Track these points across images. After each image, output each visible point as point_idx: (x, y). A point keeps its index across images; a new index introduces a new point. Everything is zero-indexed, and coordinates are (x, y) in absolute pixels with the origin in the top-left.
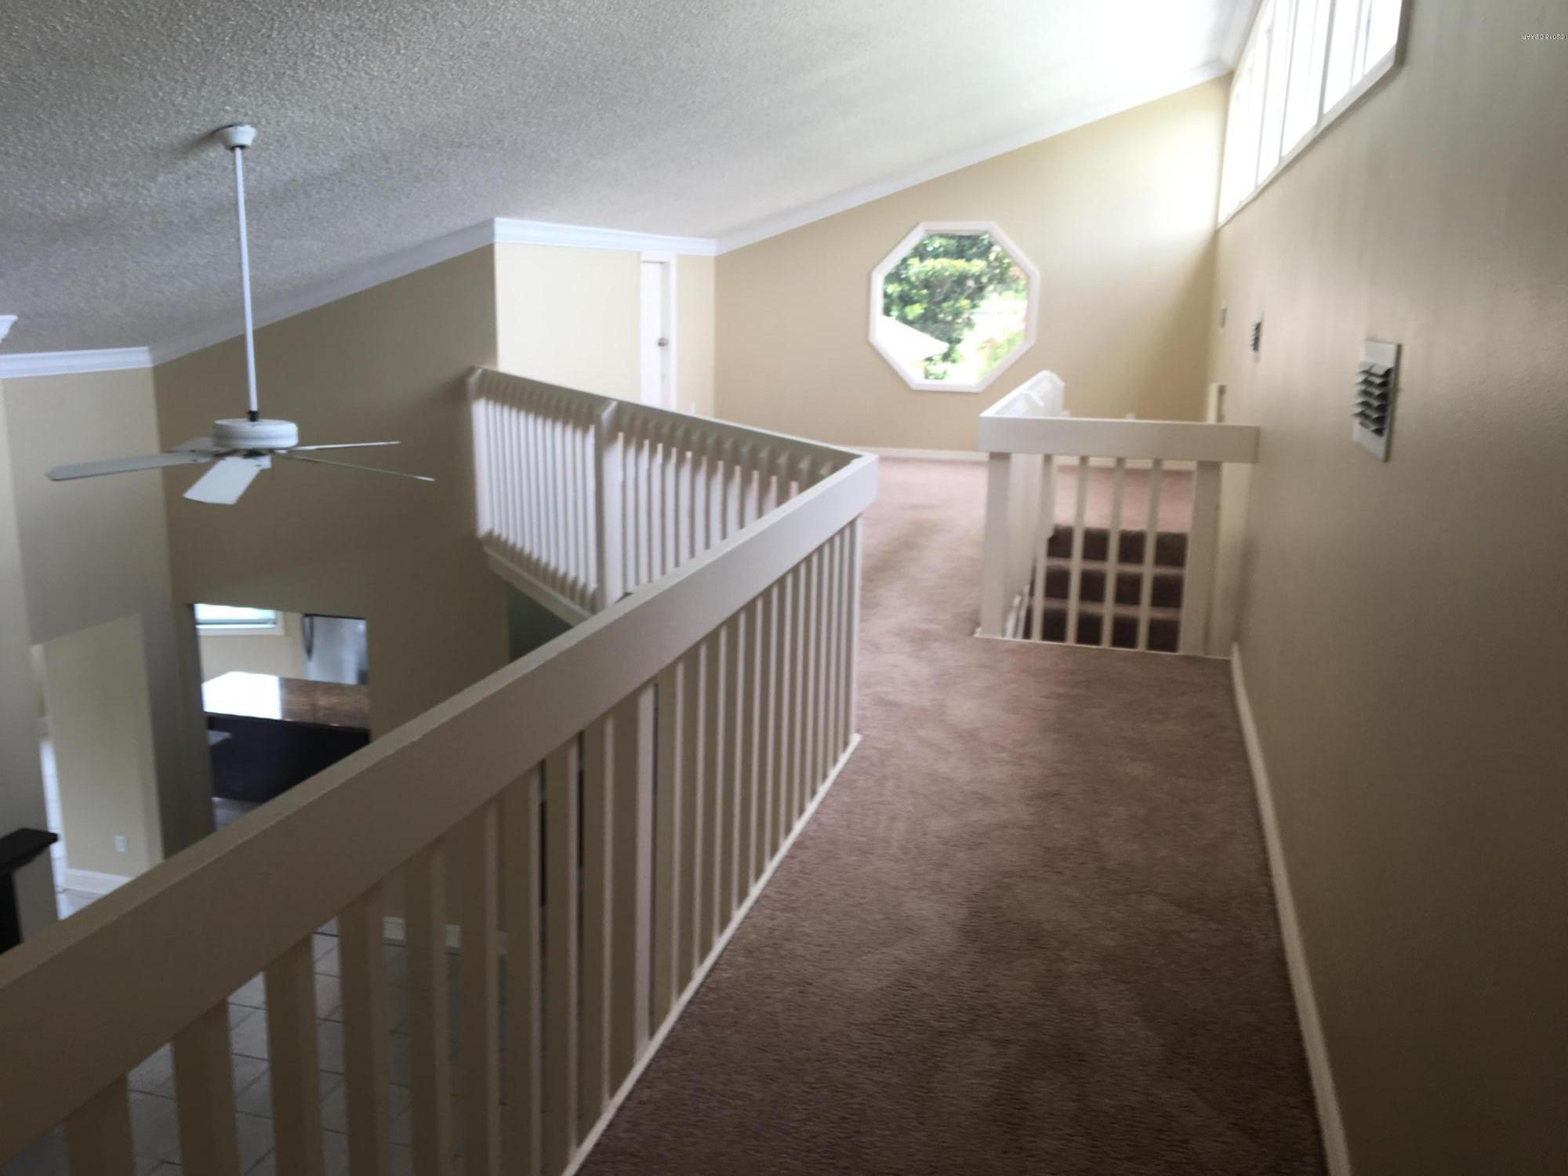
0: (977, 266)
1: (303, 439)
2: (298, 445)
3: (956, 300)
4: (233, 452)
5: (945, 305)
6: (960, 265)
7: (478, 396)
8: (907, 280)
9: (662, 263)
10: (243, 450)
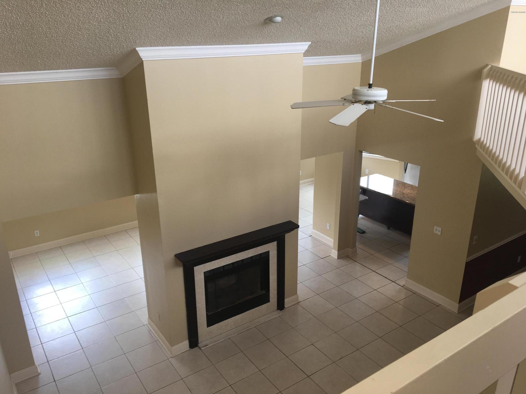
1: (389, 97)
2: (387, 99)
4: (359, 102)
7: (486, 78)
10: (364, 101)
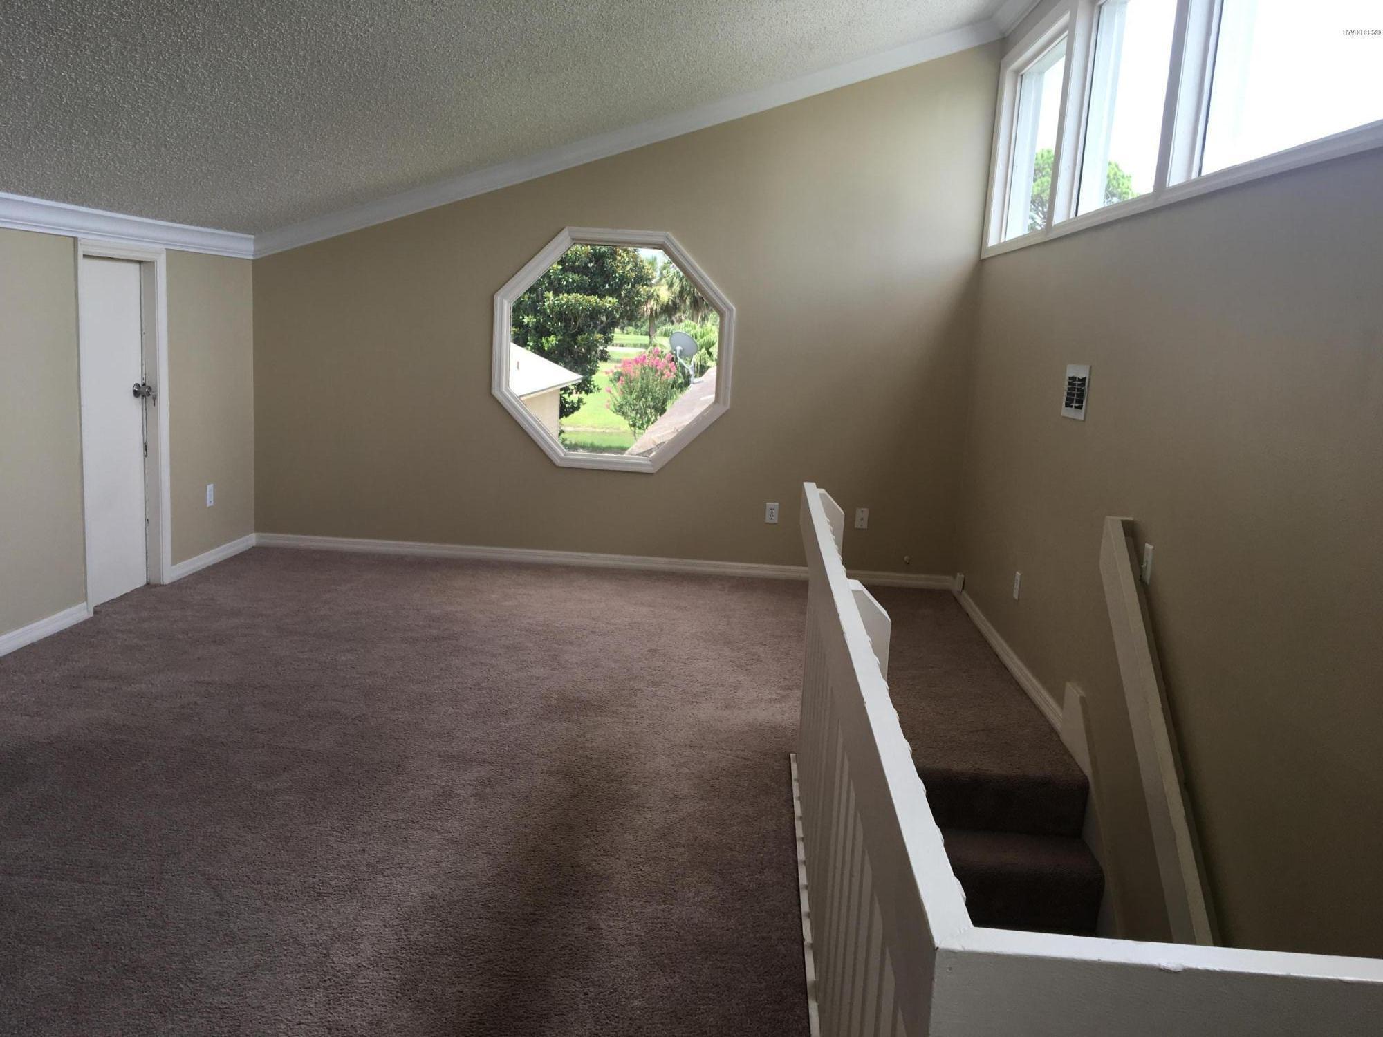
0: (610, 302)
3: (591, 333)
5: (579, 338)
6: (594, 299)
8: (543, 312)
9: (140, 262)
